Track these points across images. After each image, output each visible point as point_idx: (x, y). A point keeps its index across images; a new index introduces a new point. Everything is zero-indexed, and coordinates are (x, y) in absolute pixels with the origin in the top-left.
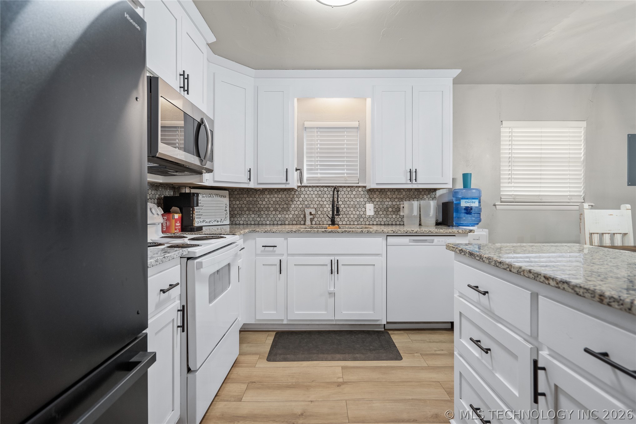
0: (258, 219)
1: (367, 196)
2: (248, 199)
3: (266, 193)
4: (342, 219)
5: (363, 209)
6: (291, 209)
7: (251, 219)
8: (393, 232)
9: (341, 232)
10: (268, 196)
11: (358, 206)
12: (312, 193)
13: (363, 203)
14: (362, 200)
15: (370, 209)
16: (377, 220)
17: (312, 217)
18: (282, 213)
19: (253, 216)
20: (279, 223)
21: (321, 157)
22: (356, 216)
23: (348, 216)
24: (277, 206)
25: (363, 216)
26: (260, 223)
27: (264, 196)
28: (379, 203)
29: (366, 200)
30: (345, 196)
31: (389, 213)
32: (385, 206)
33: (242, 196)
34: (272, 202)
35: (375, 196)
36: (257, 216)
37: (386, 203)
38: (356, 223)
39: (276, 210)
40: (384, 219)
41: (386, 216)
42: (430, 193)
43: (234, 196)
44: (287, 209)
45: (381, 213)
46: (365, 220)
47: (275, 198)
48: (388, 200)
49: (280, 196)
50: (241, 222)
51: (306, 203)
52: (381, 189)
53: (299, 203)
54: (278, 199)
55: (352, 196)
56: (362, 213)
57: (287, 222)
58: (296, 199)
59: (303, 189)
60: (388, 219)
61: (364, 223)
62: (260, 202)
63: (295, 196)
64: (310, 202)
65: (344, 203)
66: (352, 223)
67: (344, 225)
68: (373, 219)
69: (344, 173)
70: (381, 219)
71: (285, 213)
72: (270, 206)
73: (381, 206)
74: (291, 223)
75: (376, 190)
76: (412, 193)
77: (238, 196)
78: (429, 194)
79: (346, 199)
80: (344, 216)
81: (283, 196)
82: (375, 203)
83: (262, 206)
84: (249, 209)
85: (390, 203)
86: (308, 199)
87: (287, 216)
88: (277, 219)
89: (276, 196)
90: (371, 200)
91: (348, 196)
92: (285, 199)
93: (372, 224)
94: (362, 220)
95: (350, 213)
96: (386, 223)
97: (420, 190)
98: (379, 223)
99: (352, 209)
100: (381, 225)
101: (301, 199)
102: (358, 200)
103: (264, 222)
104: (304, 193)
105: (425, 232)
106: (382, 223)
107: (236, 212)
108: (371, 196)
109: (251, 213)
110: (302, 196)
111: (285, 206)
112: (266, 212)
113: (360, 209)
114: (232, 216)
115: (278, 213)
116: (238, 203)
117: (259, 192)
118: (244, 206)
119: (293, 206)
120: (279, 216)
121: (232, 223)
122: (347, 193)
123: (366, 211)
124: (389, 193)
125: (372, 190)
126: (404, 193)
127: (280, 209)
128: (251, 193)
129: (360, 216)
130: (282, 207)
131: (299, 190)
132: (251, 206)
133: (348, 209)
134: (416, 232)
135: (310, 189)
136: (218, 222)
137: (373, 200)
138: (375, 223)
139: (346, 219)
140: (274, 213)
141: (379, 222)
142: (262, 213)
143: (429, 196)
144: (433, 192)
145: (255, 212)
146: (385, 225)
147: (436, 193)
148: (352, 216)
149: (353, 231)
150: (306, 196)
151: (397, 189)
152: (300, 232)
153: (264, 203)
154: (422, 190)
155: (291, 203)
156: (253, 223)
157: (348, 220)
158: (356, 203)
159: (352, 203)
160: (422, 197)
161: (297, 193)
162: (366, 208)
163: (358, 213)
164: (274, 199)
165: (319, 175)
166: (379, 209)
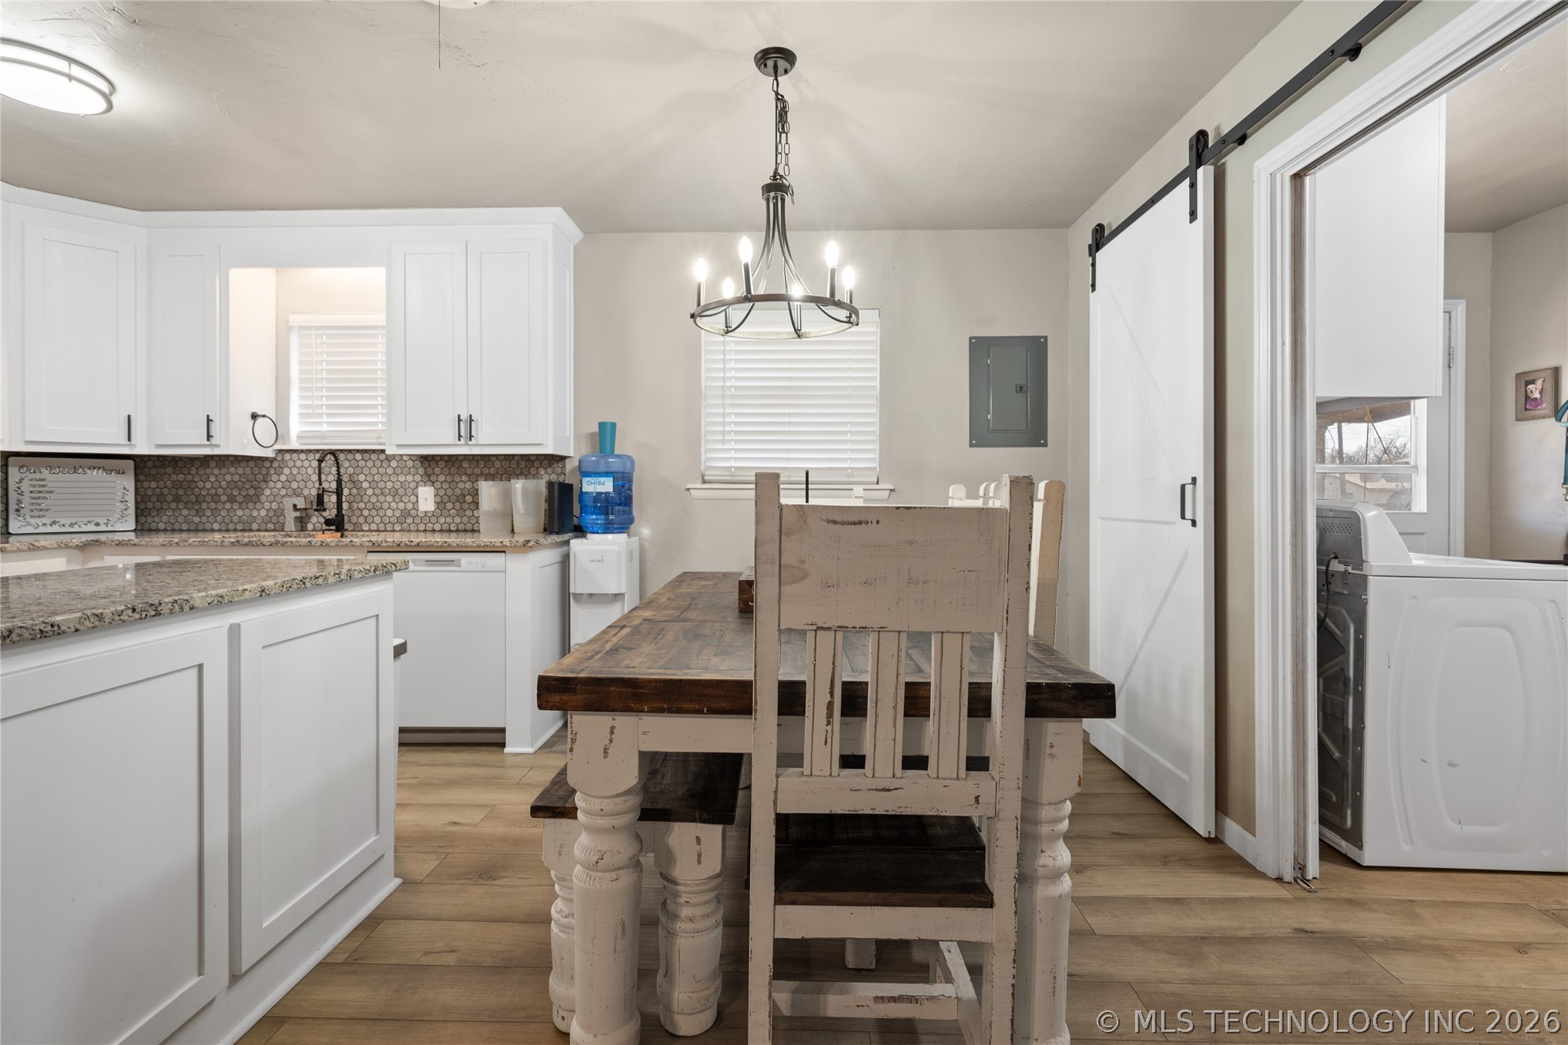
0: (197, 519)
1: (421, 471)
2: (174, 477)
3: (213, 464)
4: (370, 520)
5: (413, 498)
6: (263, 498)
7: (181, 519)
8: (371, 544)
9: (269, 544)
10: (216, 471)
11: (401, 492)
12: (306, 464)
13: (413, 485)
14: (410, 478)
15: (426, 498)
16: (442, 520)
17: (298, 514)
18: (244, 506)
19: (185, 512)
20: (240, 527)
21: (328, 389)
22: (398, 513)
23: (381, 513)
24: (235, 493)
25: (413, 512)
26: (201, 527)
27: (208, 471)
28: (446, 486)
29: (418, 478)
30: (374, 471)
31: (466, 506)
32: (458, 492)
33: (161, 470)
34: (224, 484)
35: (437, 470)
36: (193, 512)
37: (461, 485)
38: (397, 527)
39: (232, 499)
40: (457, 520)
41: (461, 513)
42: (553, 464)
43: (146, 471)
44: (255, 499)
45: (449, 506)
46: (418, 520)
47: (231, 474)
48: (464, 478)
49: (240, 471)
50: (162, 526)
51: (294, 485)
52: (449, 456)
53: (279, 485)
54: (236, 478)
55: (390, 471)
56: (410, 506)
57: (255, 526)
58: (275, 477)
59: (287, 456)
60: (465, 519)
61: (414, 527)
62: (200, 484)
63: (272, 471)
64: (302, 484)
65: (374, 485)
66: (389, 527)
67: (372, 531)
68: (434, 519)
69: (375, 423)
70: (449, 520)
71: (251, 505)
72: (220, 491)
73: (450, 492)
74: (263, 527)
75: (439, 458)
76: (514, 464)
77: (154, 471)
78: (550, 466)
79: (377, 478)
80: (374, 512)
81: (248, 471)
82: (438, 485)
83: (204, 493)
84: (177, 499)
85: (468, 485)
86: (299, 477)
87: (255, 513)
88: (236, 519)
89: (232, 470)
90: (429, 479)
91: (382, 470)
92: (251, 477)
93: (431, 529)
94: (410, 520)
95: (386, 505)
96: (461, 527)
97: (531, 458)
98: (446, 527)
99: (389, 498)
100: (450, 531)
101: (283, 478)
102: (402, 478)
103: (208, 526)
104: (290, 464)
105: (435, 545)
106: (453, 527)
107: (150, 505)
108: (430, 471)
109: (181, 506)
110: (286, 471)
111: (252, 492)
112: (213, 505)
113: (405, 499)
114: (141, 512)
115: (236, 506)
116: (154, 484)
117: (197, 464)
118: (166, 491)
119: (267, 492)
120: (240, 513)
121: (141, 529)
122: (378, 464)
123: (417, 501)
124: (466, 465)
125: (430, 459)
126: (498, 464)
127: (240, 499)
128: (180, 464)
129: (406, 514)
130: (244, 493)
131: (279, 458)
132: (181, 492)
133: (381, 498)
134: (418, 545)
135: (303, 456)
136: (97, 524)
137: (433, 478)
138: (437, 527)
139: (377, 519)
140: (228, 506)
141: (446, 525)
142: (204, 506)
143: (549, 470)
144: (558, 461)
145: (190, 505)
146: (458, 531)
147: (565, 464)
148: (389, 513)
149: (292, 542)
150: (295, 471)
151: (483, 456)
152: (187, 544)
153: (208, 485)
154: (535, 458)
155: (263, 485)
156: (184, 527)
157: (382, 522)
158: (398, 485)
159: (389, 485)
160: (535, 472)
161: (275, 465)
162: (417, 497)
163: (401, 506)
164: (228, 478)
165: (325, 428)
166: (446, 499)
